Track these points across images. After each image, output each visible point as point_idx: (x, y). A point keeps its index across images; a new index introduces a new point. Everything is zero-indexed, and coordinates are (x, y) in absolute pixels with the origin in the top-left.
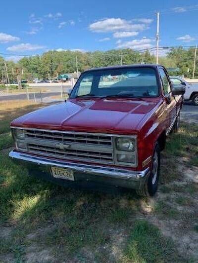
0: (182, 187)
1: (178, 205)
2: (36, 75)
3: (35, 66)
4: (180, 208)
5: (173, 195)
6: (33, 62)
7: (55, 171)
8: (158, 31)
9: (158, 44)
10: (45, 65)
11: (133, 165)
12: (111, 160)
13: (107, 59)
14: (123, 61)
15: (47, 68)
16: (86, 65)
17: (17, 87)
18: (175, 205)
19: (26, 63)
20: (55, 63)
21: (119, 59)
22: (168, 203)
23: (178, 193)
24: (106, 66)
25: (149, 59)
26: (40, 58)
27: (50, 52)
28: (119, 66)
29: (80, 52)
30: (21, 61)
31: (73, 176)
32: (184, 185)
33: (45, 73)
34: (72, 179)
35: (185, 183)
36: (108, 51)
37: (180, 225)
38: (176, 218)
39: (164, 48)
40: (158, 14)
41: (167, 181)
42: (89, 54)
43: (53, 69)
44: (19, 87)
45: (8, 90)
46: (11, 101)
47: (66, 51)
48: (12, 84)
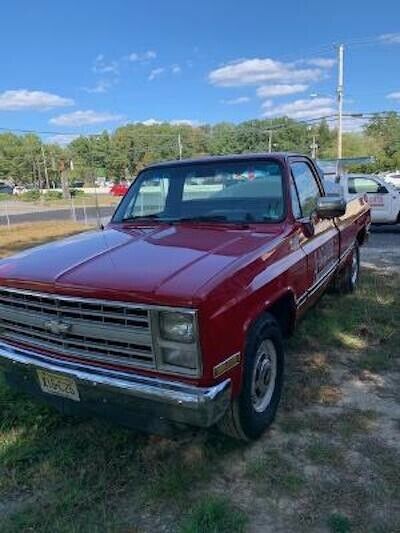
0: (329, 420)
1: (309, 461)
2: (101, 171)
3: (101, 154)
4: (310, 470)
5: (304, 439)
6: (96, 146)
7: (44, 379)
8: (341, 83)
9: (340, 107)
10: (119, 153)
11: (193, 372)
12: (150, 359)
13: (242, 139)
14: (273, 142)
15: (124, 158)
16: (200, 151)
17: (61, 194)
18: (301, 461)
19: (83, 149)
20: (139, 149)
21: (266, 139)
22: (287, 456)
23: (317, 435)
24: (240, 152)
25: (328, 139)
26: (110, 138)
27: (130, 127)
28: (265, 153)
29: (189, 126)
30: (74, 145)
31: (76, 392)
32: (335, 414)
33: (120, 168)
34: (76, 398)
35: (338, 411)
36: (245, 124)
37: (299, 512)
38: (295, 494)
39: (353, 116)
40: (341, 49)
41: (301, 404)
42: (205, 129)
43: (136, 159)
44: (64, 195)
45: (43, 201)
46: (38, 223)
47: (160, 123)
48: (54, 190)
